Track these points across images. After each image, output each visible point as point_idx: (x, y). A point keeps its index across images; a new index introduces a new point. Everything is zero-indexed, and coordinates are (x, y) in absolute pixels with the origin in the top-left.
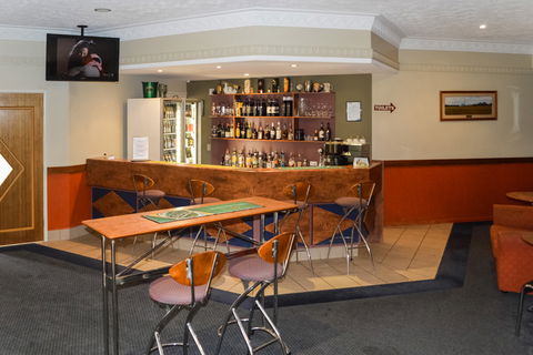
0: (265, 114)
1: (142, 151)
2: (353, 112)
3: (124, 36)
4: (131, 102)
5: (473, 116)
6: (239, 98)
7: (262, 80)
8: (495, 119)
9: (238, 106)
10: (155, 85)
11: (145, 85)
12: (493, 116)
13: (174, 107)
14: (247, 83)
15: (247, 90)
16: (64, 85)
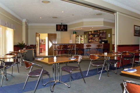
0: (95, 37)
2: (109, 36)
3: (68, 24)
4: (71, 35)
6: (91, 34)
7: (95, 31)
9: (91, 36)
10: (75, 32)
11: (74, 32)
13: (82, 36)
14: (93, 31)
15: (93, 33)
16: (60, 32)
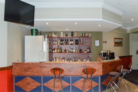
1: (43, 58)
2: (97, 43)
5: (119, 45)
8: (122, 46)
12: (122, 45)
